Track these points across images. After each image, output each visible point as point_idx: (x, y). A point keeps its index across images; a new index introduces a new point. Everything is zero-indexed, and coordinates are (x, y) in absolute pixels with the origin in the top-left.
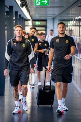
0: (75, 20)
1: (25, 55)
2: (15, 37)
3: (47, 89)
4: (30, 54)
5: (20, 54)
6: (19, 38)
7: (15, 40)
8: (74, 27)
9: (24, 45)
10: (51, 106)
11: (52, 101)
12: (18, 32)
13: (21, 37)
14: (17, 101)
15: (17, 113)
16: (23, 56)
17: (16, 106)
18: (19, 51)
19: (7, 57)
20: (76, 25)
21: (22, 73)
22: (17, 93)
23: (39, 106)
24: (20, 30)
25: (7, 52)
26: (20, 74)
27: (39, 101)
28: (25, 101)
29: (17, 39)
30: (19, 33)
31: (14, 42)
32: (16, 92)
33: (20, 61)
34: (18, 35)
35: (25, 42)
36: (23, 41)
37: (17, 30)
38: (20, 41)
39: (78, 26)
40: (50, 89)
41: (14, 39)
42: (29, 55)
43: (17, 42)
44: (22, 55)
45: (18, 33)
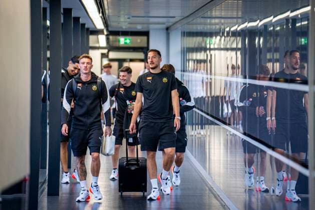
0: (225, 34)
1: (97, 104)
2: (80, 75)
3: (133, 165)
4: (105, 102)
5: (88, 102)
6: (85, 76)
7: (80, 79)
8: (223, 52)
9: (94, 88)
10: (144, 193)
11: (144, 184)
12: (85, 65)
13: (90, 74)
14: (83, 180)
15: (84, 200)
16: (94, 105)
17: (83, 189)
18: (87, 97)
19: (67, 106)
20: (228, 46)
21: (91, 134)
22: (84, 168)
23: (122, 193)
24: (88, 63)
25: (67, 98)
26: (88, 136)
27: (121, 184)
28: (96, 185)
29: (84, 78)
30: (86, 67)
31: (78, 82)
32: (81, 166)
33: (88, 114)
34: (85, 72)
35: (96, 82)
36: (92, 81)
37: (83, 63)
38: (88, 80)
39: (232, 49)
40: (138, 164)
41: (77, 78)
42: (103, 104)
43: (83, 83)
44: (91, 103)
45: (84, 68)
